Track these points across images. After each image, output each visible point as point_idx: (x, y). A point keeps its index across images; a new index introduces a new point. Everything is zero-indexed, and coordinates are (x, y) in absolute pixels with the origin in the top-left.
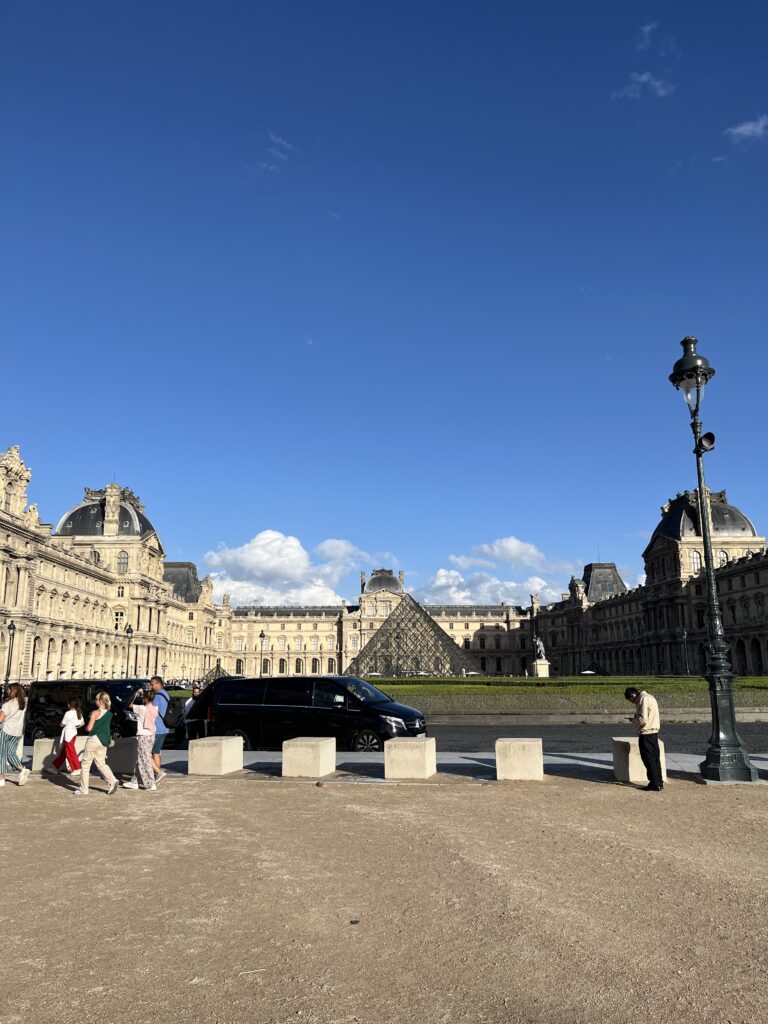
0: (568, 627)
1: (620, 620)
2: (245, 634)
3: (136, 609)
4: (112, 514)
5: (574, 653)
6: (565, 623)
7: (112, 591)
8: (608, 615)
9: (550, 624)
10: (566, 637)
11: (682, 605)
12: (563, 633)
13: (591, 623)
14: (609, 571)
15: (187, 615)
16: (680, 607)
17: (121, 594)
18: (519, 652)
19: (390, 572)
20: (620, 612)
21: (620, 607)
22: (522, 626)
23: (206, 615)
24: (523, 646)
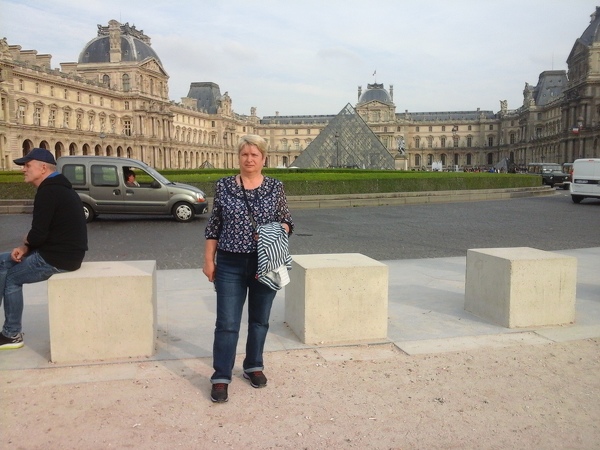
2: (268, 138)
3: (138, 119)
4: (116, 46)
7: (119, 106)
8: (549, 116)
9: (510, 125)
11: (586, 105)
13: (536, 124)
15: (210, 123)
16: (583, 108)
17: (127, 107)
18: (486, 148)
19: (381, 86)
22: (491, 128)
23: (226, 123)
24: (491, 143)
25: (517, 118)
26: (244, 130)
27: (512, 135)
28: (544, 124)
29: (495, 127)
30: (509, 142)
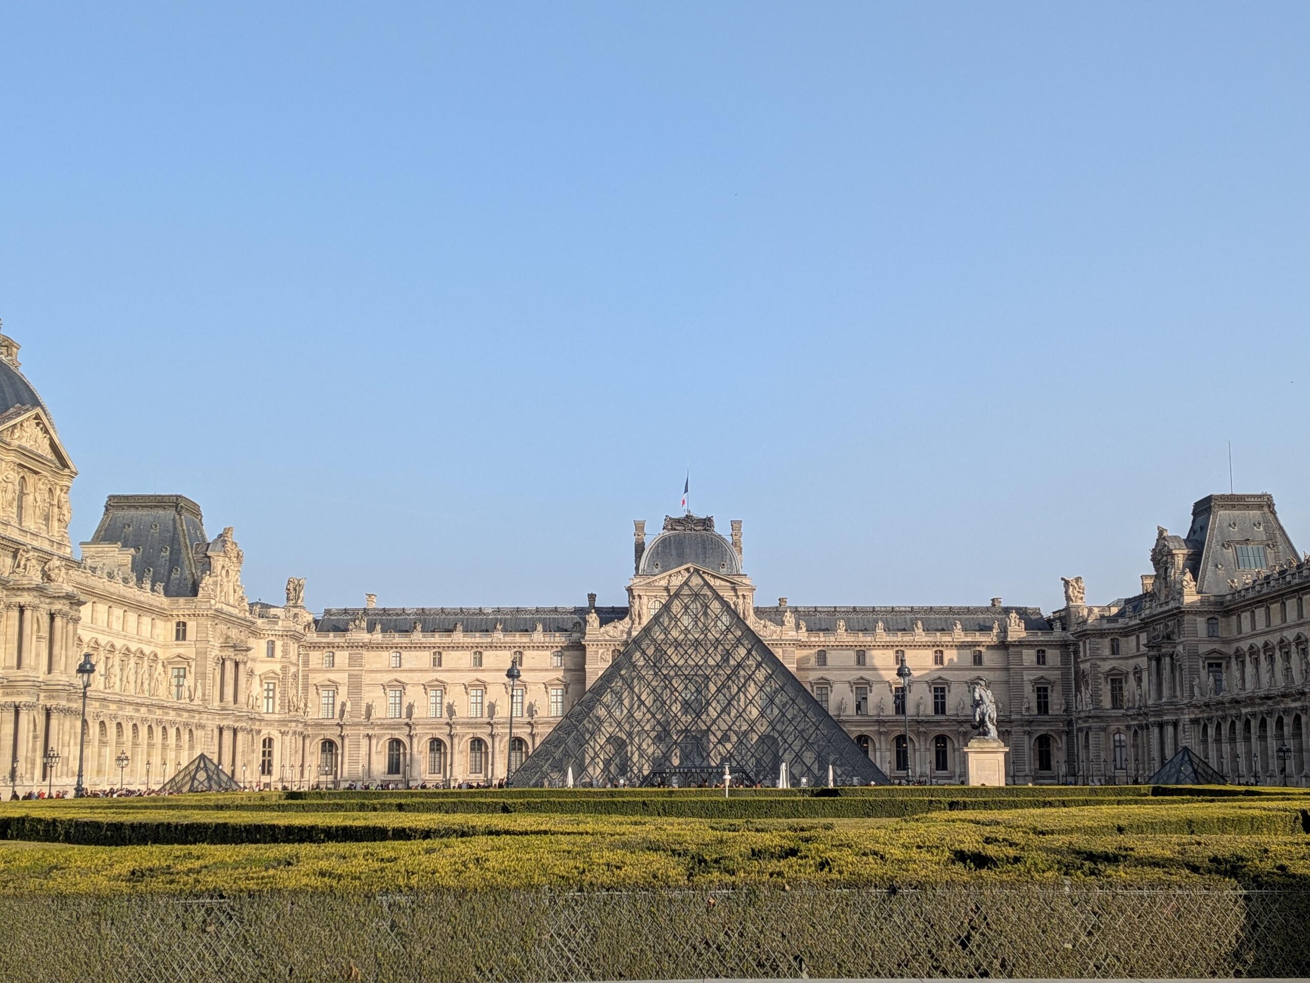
0: (1150, 659)
1: (1274, 639)
2: (342, 677)
5: (1161, 726)
6: (1143, 649)
8: (1246, 627)
9: (1107, 652)
10: (1145, 684)
12: (1137, 671)
13: (1203, 649)
14: (1255, 514)
15: (172, 626)
18: (1030, 723)
20: (1276, 621)
21: (1275, 607)
22: (1041, 658)
23: (222, 627)
24: (1043, 706)
25: (1127, 632)
26: (271, 653)
27: (1116, 681)
28: (1230, 650)
29: (1052, 657)
30: (1107, 702)
